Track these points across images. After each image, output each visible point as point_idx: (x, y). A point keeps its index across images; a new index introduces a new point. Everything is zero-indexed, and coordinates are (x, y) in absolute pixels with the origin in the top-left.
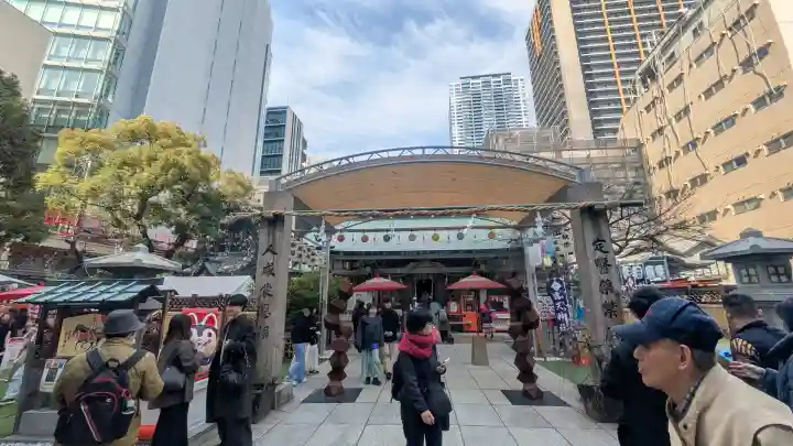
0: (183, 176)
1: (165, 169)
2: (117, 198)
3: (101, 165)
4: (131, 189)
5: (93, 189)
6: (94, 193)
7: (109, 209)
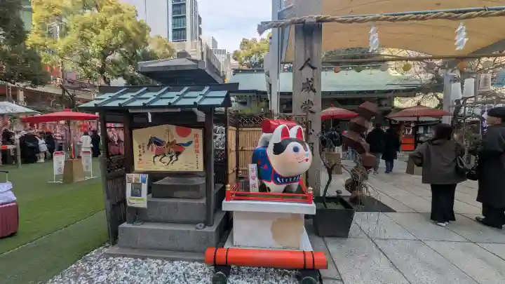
0: (128, 39)
1: (115, 31)
2: (85, 57)
3: (67, 29)
4: (94, 48)
5: (68, 48)
6: (68, 50)
7: (81, 65)
